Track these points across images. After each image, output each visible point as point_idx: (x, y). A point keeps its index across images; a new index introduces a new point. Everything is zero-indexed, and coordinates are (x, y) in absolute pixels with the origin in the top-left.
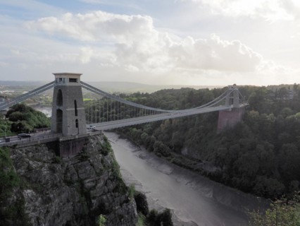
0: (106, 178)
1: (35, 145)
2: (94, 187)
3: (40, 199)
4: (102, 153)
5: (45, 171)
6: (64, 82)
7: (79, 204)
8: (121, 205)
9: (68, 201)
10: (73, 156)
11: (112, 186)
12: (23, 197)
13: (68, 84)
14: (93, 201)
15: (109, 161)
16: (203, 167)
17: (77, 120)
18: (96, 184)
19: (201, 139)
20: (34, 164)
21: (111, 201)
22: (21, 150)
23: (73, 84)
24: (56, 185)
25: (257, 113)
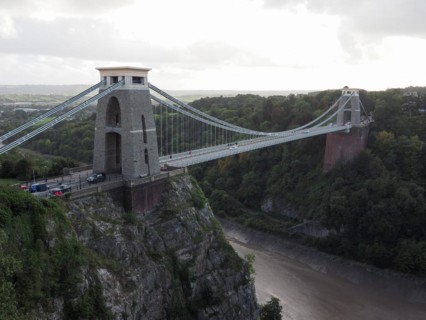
0: (208, 246)
1: (96, 195)
2: (193, 261)
3: (118, 284)
4: (195, 205)
5: (119, 238)
6: (124, 83)
7: (171, 292)
8: (236, 289)
9: (157, 287)
10: (149, 212)
11: (217, 259)
12: (98, 281)
13: (131, 86)
14: (192, 284)
15: (208, 218)
16: (304, 231)
17: (146, 151)
18: (195, 257)
19: (296, 182)
20: (102, 227)
21: (220, 282)
22: (77, 204)
23: (138, 87)
24: (137, 261)
25: (391, 135)
